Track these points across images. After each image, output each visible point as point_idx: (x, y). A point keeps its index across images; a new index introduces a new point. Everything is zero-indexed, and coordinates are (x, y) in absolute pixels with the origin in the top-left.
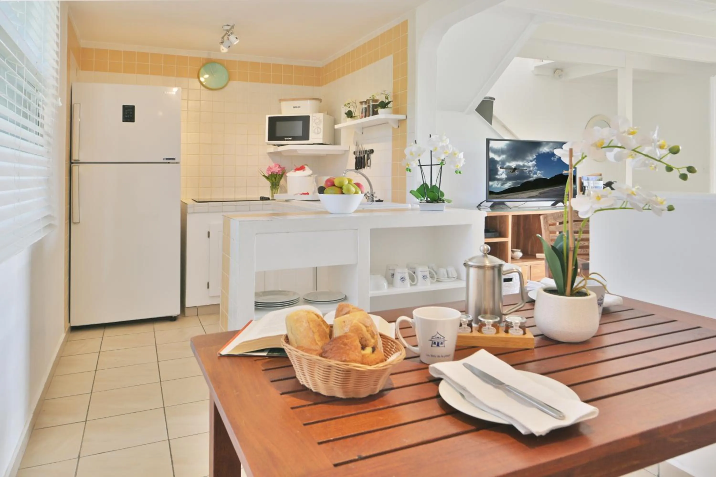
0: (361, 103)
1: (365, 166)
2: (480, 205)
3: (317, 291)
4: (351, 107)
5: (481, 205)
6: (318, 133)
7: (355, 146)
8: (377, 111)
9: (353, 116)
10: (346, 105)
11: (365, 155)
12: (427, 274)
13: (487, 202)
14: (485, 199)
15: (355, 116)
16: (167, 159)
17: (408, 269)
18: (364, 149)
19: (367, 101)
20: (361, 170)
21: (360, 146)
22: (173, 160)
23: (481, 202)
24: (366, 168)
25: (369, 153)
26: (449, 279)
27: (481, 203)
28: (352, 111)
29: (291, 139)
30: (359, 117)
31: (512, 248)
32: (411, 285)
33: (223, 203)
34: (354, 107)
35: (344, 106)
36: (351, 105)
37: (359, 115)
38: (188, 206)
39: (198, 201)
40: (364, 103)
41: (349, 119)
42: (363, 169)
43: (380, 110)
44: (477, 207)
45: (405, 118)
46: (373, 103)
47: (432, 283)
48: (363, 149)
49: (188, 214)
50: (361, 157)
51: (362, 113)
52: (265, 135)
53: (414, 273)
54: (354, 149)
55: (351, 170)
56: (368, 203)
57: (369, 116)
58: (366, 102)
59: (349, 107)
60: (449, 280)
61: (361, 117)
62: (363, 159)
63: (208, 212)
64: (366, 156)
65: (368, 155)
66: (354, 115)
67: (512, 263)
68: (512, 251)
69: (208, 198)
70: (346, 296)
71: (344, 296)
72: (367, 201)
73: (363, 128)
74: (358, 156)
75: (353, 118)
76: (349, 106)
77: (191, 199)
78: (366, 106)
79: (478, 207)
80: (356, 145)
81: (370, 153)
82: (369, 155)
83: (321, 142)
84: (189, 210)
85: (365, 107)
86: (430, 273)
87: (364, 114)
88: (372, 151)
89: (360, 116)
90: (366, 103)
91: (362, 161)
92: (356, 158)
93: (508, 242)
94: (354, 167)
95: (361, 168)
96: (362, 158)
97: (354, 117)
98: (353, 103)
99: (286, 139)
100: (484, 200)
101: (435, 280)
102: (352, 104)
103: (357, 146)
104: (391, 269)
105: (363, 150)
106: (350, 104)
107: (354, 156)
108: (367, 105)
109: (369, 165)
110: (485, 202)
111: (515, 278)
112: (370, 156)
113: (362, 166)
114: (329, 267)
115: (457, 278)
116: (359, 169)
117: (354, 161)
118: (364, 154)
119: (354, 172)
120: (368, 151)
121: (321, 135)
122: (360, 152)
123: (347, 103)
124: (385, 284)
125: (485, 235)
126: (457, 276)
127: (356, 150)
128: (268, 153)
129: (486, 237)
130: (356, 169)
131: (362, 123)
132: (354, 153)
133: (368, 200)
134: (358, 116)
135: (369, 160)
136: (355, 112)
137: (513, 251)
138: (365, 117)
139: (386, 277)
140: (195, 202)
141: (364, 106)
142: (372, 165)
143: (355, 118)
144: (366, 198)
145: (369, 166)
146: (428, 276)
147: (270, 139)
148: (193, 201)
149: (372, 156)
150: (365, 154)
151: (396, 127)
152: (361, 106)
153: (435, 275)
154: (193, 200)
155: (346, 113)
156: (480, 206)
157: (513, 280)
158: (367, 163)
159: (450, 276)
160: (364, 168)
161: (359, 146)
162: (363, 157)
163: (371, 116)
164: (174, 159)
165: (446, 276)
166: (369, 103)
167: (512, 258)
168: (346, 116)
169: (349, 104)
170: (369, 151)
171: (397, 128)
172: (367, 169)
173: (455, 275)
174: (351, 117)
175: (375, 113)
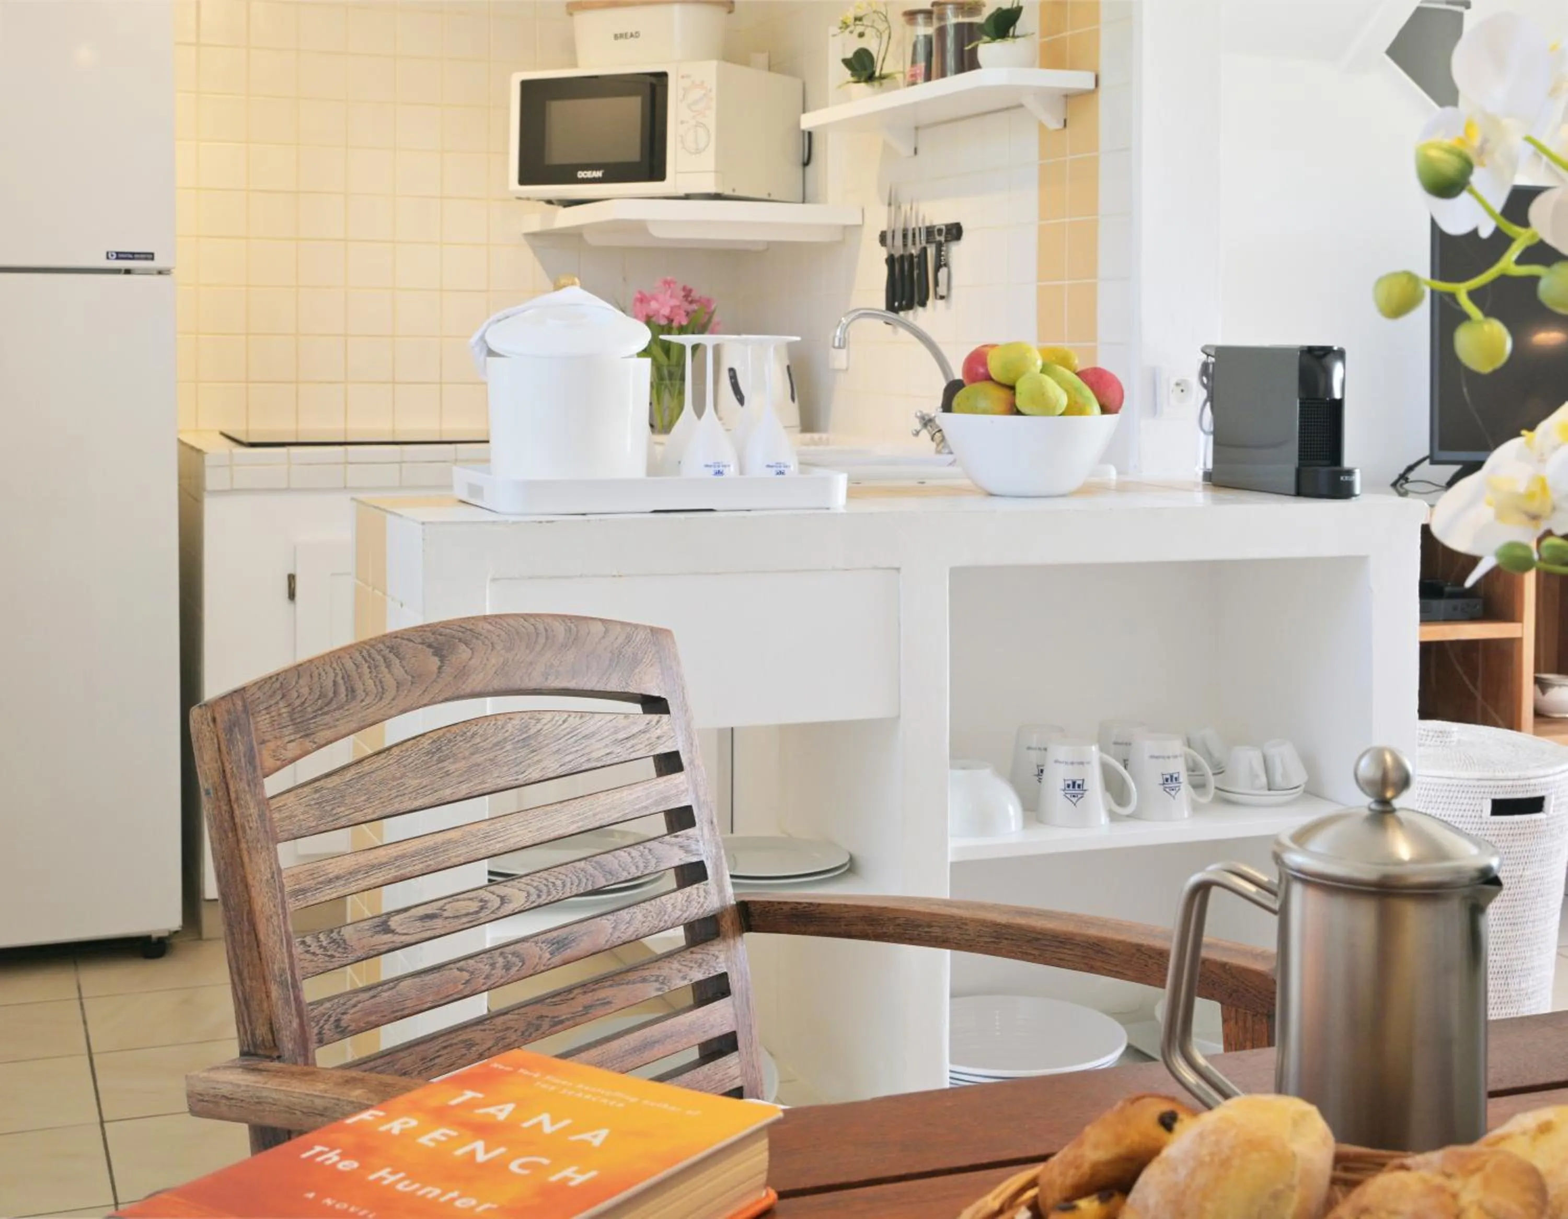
0: (911, 15)
1: (927, 297)
2: (1403, 477)
3: (735, 835)
4: (869, 32)
5: (1412, 476)
6: (698, 151)
7: (886, 207)
8: (974, 51)
9: (877, 74)
10: (845, 26)
11: (924, 250)
12: (1179, 767)
13: (1434, 462)
14: (1426, 452)
15: (884, 72)
16: (120, 256)
17: (1102, 749)
18: (923, 220)
19: (935, 9)
20: (911, 312)
21: (905, 207)
22: (146, 259)
23: (1412, 462)
24: (930, 303)
25: (942, 239)
26: (1272, 792)
27: (1410, 469)
28: (875, 55)
29: (598, 174)
30: (900, 77)
31: (1537, 669)
32: (1113, 817)
33: (346, 452)
34: (880, 34)
35: (839, 31)
36: (867, 26)
37: (901, 70)
38: (208, 461)
39: (244, 439)
40: (920, 18)
41: (863, 85)
42: (920, 309)
43: (987, 50)
44: (1394, 485)
45: (1091, 86)
46: (961, 20)
47: (1196, 808)
48: (917, 222)
49: (205, 494)
50: (912, 255)
51: (914, 62)
52: (506, 153)
53: (1126, 765)
54: (879, 221)
55: (870, 314)
56: (939, 457)
57: (943, 74)
58: (928, 14)
59: (861, 35)
60: (1276, 797)
61: (908, 79)
62: (919, 263)
63: (288, 490)
64: (931, 251)
65: (939, 246)
66: (881, 69)
67: (1536, 733)
68: (1538, 681)
69: (282, 429)
70: (851, 859)
71: (846, 859)
72: (938, 452)
73: (917, 128)
74: (898, 252)
75: (876, 84)
76: (860, 29)
77: (218, 433)
78: (930, 31)
79: (1398, 485)
80: (890, 204)
81: (946, 241)
82: (944, 248)
83: (712, 190)
84: (212, 480)
85: (926, 36)
86: (1193, 769)
87: (922, 65)
88: (955, 232)
89: (903, 73)
90: (931, 18)
91: (916, 272)
92: (891, 261)
93: (1520, 640)
94: (880, 301)
95: (910, 307)
96: (916, 260)
97: (882, 77)
98: (875, 16)
99: (581, 174)
100: (1421, 457)
101: (1211, 796)
102: (874, 21)
103: (893, 208)
104: (1034, 745)
105: (920, 225)
106: (865, 22)
107: (883, 253)
108: (936, 24)
109: (942, 290)
110: (1428, 461)
111: (1553, 797)
112: (947, 252)
113: (916, 299)
114: (784, 729)
115: (1305, 791)
116: (901, 308)
117: (882, 272)
118: (924, 244)
119: (880, 323)
120: (940, 231)
121: (708, 160)
122: (905, 236)
123: (850, 16)
124: (1012, 809)
125: (1423, 610)
126: (1306, 783)
127: (889, 227)
128: (527, 235)
129: (1427, 617)
130: (890, 307)
131: (916, 105)
132: (883, 238)
133: (938, 445)
134: (899, 72)
135: (943, 272)
136: (884, 60)
137: (1541, 684)
138: (928, 78)
139: (1015, 781)
140: (232, 444)
141: (923, 30)
142: (954, 292)
143: (884, 81)
144: (933, 439)
145: (942, 298)
146: (1183, 778)
147: (526, 178)
148: (222, 437)
149: (957, 252)
150: (928, 242)
151: (1054, 124)
152: (908, 28)
153: (1212, 781)
154: (222, 434)
155: (847, 62)
156: (1407, 480)
157: (1546, 804)
158: (936, 284)
159: (1278, 779)
160: (923, 304)
161: (903, 209)
162: (919, 256)
163: (949, 73)
164: (150, 256)
165: (1263, 780)
166: (942, 17)
167: (1540, 715)
168: (848, 72)
169: (858, 19)
170: (944, 228)
171: (1057, 130)
172: (934, 307)
173: (1299, 777)
174: (870, 78)
175: (967, 62)
